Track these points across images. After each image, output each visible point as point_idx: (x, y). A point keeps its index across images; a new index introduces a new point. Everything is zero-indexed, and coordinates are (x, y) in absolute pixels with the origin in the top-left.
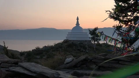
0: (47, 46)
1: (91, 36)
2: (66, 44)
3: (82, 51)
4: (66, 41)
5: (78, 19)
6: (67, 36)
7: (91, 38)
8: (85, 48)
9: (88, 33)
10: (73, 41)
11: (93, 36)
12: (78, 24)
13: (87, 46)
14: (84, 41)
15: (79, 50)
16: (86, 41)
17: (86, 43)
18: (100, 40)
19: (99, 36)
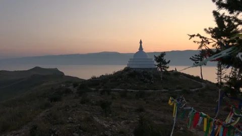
0: (104, 75)
1: (157, 64)
2: (127, 73)
3: (146, 82)
4: (126, 70)
5: (141, 42)
6: (128, 63)
7: (157, 65)
8: (150, 78)
9: (154, 60)
10: (135, 69)
11: (159, 63)
12: (141, 48)
13: (152, 76)
14: (148, 69)
15: (142, 80)
16: (151, 69)
17: (151, 71)
18: (168, 68)
19: (167, 63)
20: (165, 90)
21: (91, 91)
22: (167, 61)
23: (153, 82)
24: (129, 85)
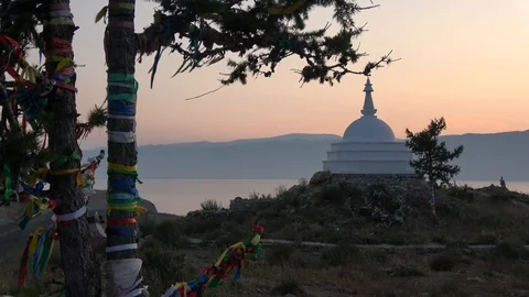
1: (415, 157)
2: (317, 190)
3: (378, 220)
4: (319, 180)
5: (368, 89)
6: (325, 158)
7: (417, 164)
8: (392, 207)
10: (348, 176)
13: (400, 199)
14: (390, 176)
15: (364, 213)
16: (400, 177)
17: (402, 186)
18: (455, 171)
19: (451, 157)
20: (434, 246)
21: (188, 246)
22: (451, 149)
23: (398, 218)
24: (316, 227)
